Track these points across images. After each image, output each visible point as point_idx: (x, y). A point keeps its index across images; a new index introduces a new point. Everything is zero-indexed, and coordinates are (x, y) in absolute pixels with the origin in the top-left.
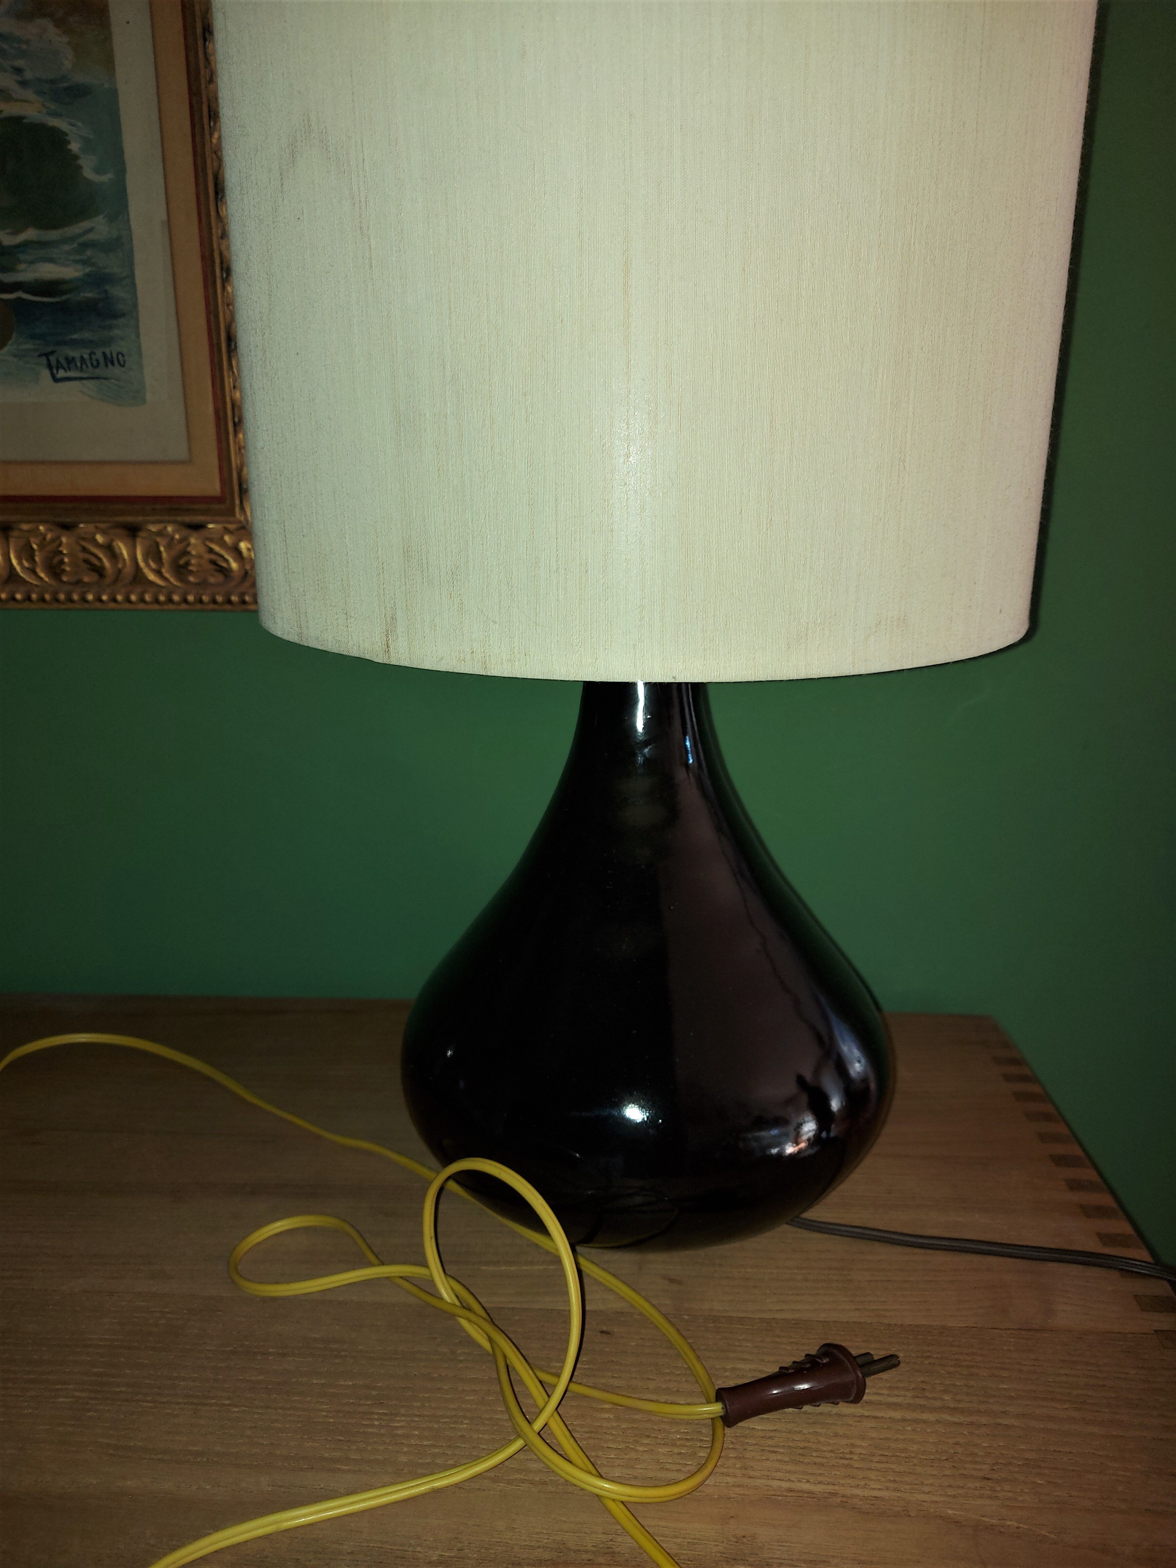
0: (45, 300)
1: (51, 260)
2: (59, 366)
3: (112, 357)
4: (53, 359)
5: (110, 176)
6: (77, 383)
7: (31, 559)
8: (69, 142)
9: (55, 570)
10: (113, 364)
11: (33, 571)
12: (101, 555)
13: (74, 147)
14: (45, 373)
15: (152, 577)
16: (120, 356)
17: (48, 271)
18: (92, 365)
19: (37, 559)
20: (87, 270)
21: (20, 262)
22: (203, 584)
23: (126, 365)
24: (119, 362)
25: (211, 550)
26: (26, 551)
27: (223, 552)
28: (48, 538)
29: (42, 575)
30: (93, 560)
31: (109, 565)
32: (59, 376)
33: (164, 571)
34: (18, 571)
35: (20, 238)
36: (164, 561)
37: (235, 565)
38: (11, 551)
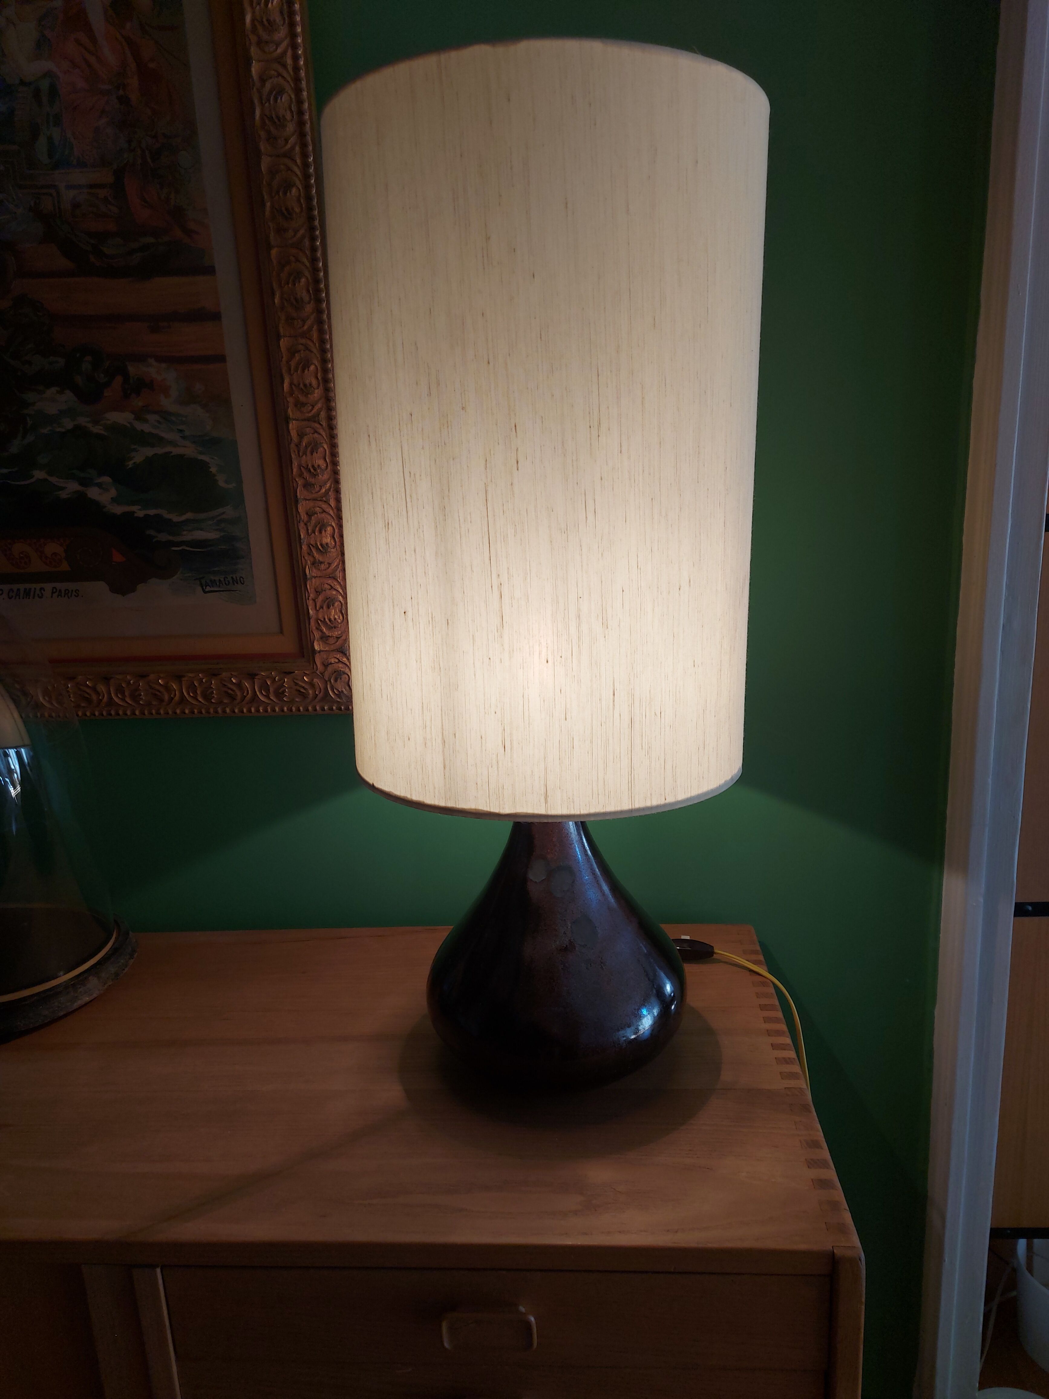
0: (199, 550)
1: (201, 530)
2: (207, 585)
3: (237, 579)
4: (203, 581)
5: (234, 485)
6: (217, 593)
7: (195, 692)
8: (210, 468)
9: (207, 697)
10: (237, 583)
11: (195, 698)
12: (234, 688)
13: (213, 470)
14: (200, 588)
15: (263, 699)
16: (241, 579)
17: (199, 535)
18: (226, 584)
19: (198, 692)
20: (222, 534)
21: (184, 531)
22: (292, 701)
23: (245, 584)
24: (240, 581)
25: (296, 684)
26: (192, 688)
27: (303, 685)
28: (204, 681)
29: (200, 700)
30: (230, 691)
31: (239, 693)
32: (207, 590)
33: (270, 696)
34: (187, 698)
35: (183, 518)
36: (270, 691)
37: (310, 692)
38: (183, 688)
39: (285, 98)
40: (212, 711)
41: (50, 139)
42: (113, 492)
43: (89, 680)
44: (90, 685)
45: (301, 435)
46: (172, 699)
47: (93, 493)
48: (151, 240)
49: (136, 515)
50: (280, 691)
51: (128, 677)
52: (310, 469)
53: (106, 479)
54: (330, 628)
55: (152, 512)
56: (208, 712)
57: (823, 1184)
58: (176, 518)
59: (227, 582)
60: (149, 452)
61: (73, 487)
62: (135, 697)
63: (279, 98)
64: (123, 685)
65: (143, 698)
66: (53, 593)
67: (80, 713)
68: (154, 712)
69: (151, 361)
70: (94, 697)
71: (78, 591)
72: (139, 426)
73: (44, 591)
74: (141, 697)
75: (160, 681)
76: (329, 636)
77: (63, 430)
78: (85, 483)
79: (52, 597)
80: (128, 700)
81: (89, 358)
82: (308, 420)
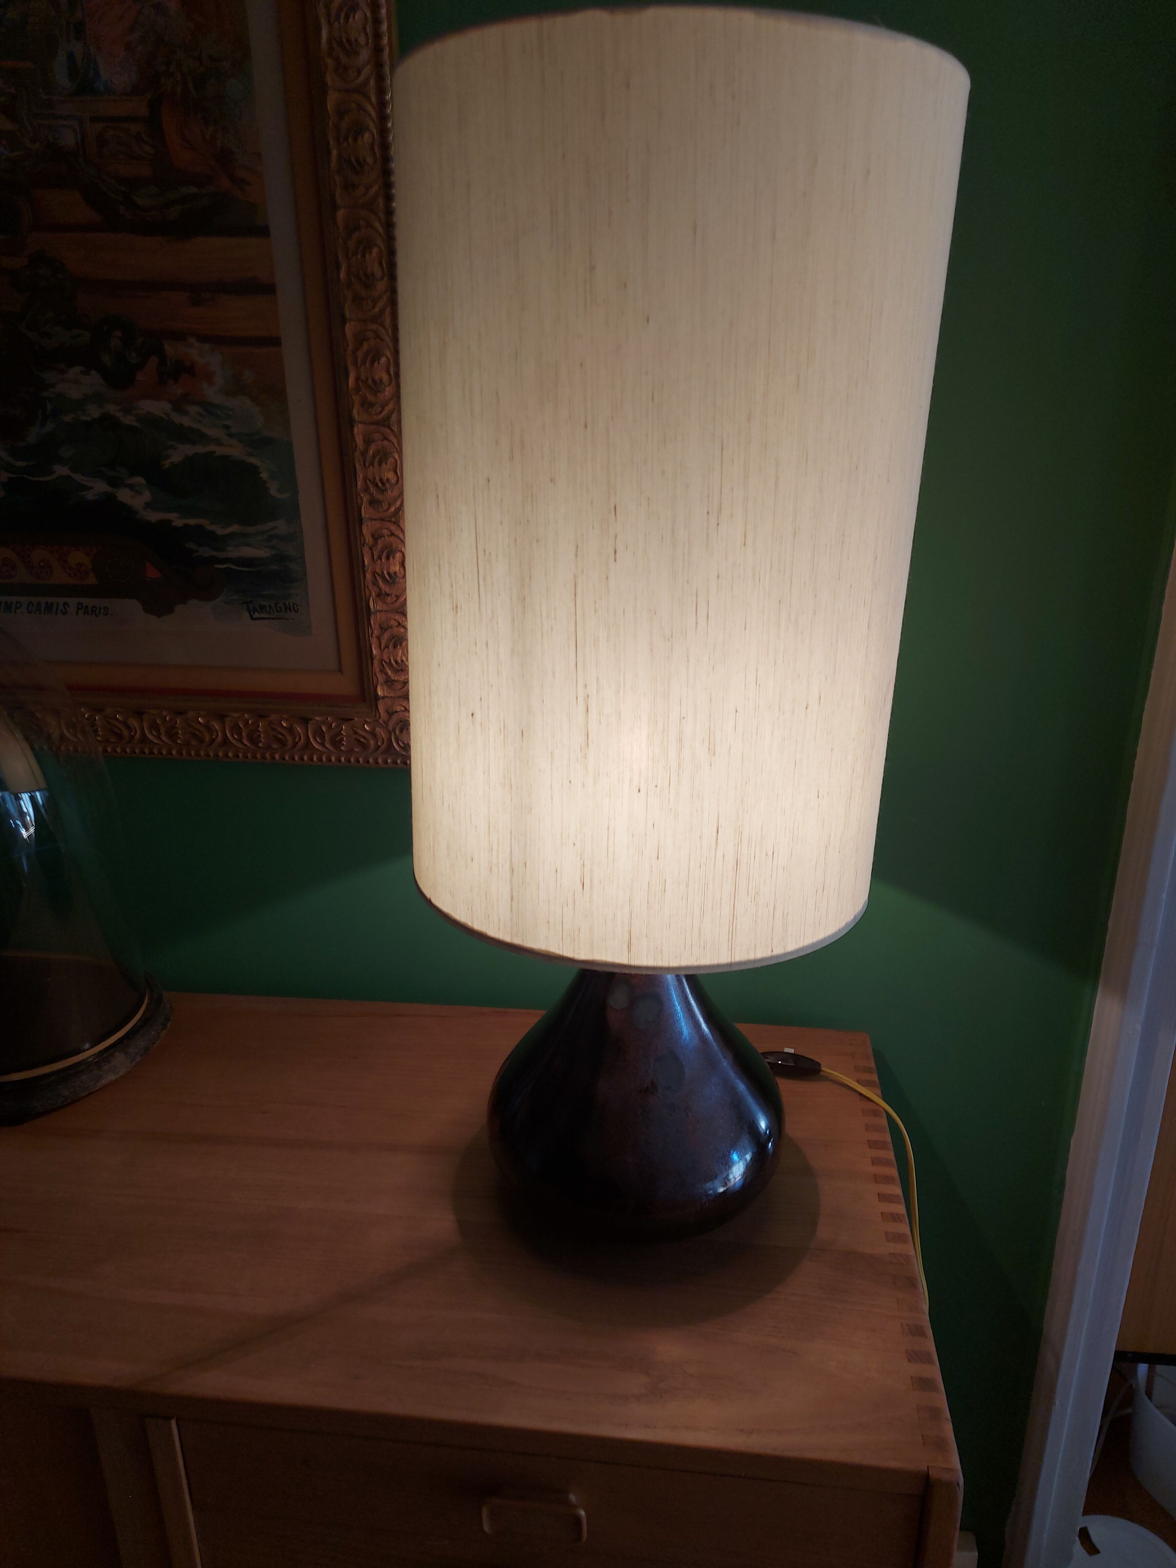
0: (246, 569)
1: (250, 546)
2: (255, 610)
3: (290, 606)
4: (251, 606)
5: (288, 495)
6: (267, 621)
7: (240, 734)
8: (261, 473)
9: (254, 741)
10: (290, 611)
11: (240, 741)
12: (285, 733)
13: (264, 475)
14: (247, 613)
15: (317, 746)
16: (295, 606)
17: (248, 552)
18: (277, 610)
19: (244, 734)
20: (273, 552)
21: (229, 546)
22: (351, 751)
23: (299, 611)
24: (294, 609)
25: (356, 733)
26: (236, 729)
27: (364, 734)
28: (250, 722)
29: (246, 743)
30: (280, 736)
31: (289, 739)
32: (254, 617)
33: (325, 744)
34: (231, 740)
35: (230, 530)
36: (326, 738)
37: (372, 742)
38: (226, 729)
39: (358, 16)
40: (259, 756)
41: (71, 57)
42: (147, 496)
43: (119, 713)
44: (120, 718)
45: (368, 442)
46: (214, 740)
47: (124, 496)
48: (192, 190)
49: (174, 524)
50: (337, 739)
51: (164, 713)
52: (377, 483)
53: (139, 480)
54: (396, 671)
55: (192, 522)
56: (255, 757)
57: (924, 1384)
58: (220, 531)
59: (279, 609)
60: (189, 450)
61: (100, 487)
62: (172, 736)
63: (352, 16)
64: (158, 721)
65: (181, 737)
66: (78, 609)
67: (109, 750)
68: (193, 753)
69: (192, 340)
70: (125, 732)
71: (108, 609)
72: (177, 418)
73: (68, 606)
74: (178, 736)
75: (200, 719)
76: (394, 680)
77: (88, 419)
78: (115, 482)
79: (77, 614)
80: (165, 739)
81: (118, 333)
82: (377, 423)
